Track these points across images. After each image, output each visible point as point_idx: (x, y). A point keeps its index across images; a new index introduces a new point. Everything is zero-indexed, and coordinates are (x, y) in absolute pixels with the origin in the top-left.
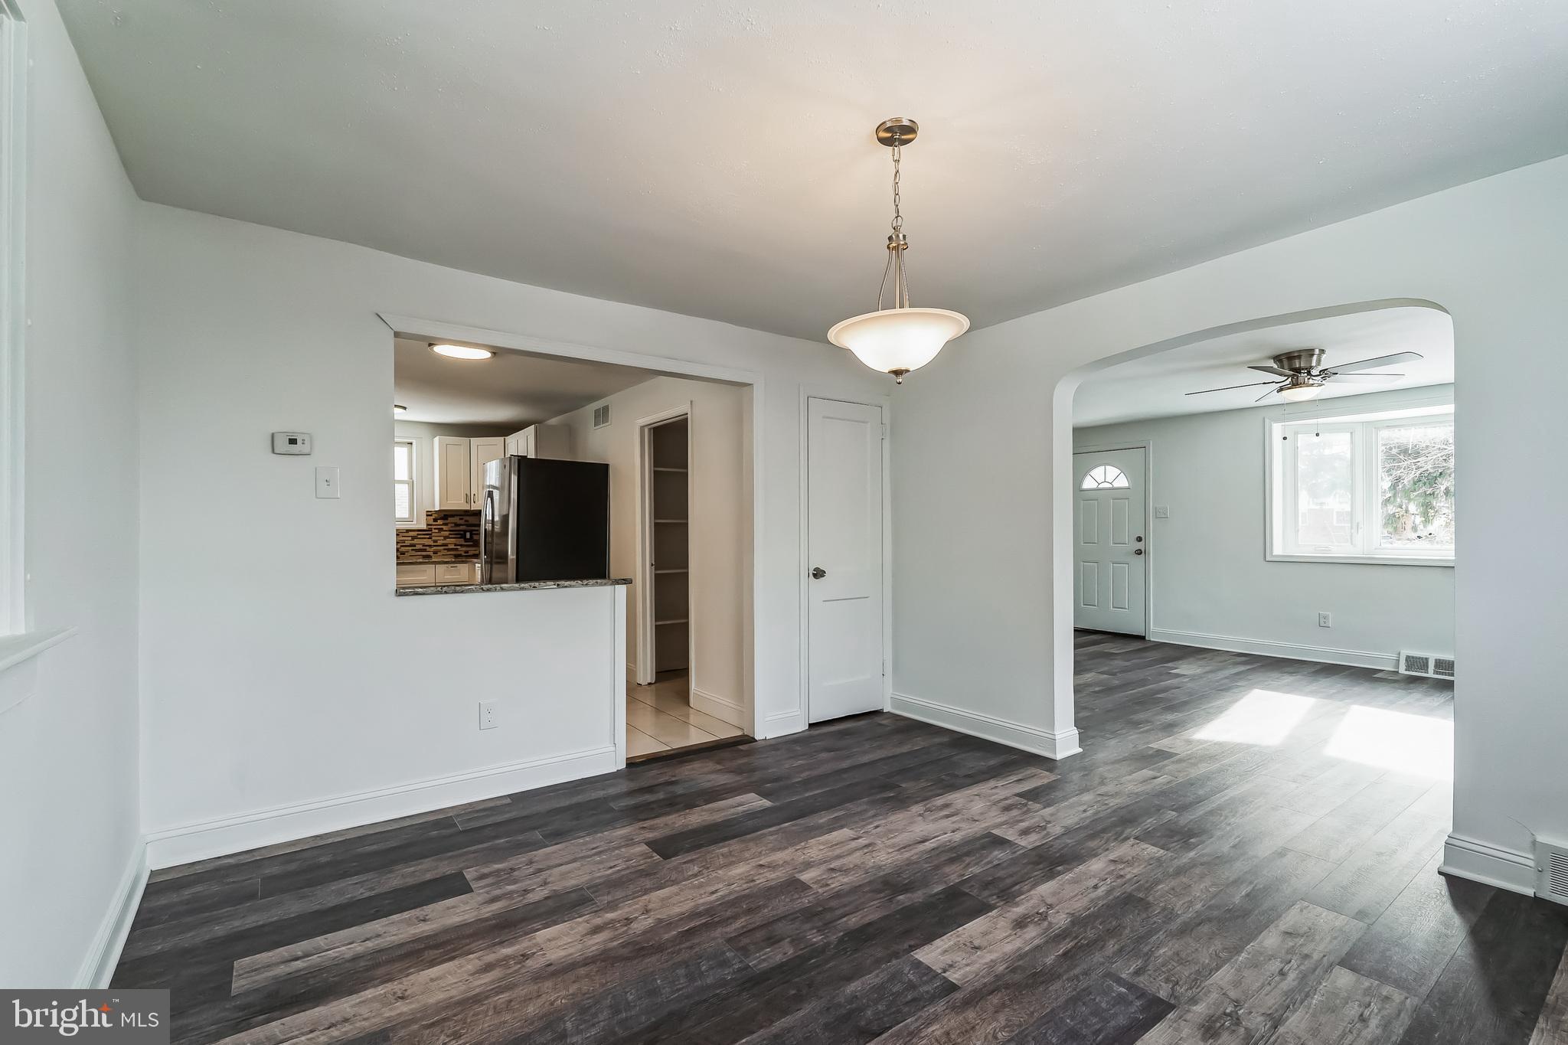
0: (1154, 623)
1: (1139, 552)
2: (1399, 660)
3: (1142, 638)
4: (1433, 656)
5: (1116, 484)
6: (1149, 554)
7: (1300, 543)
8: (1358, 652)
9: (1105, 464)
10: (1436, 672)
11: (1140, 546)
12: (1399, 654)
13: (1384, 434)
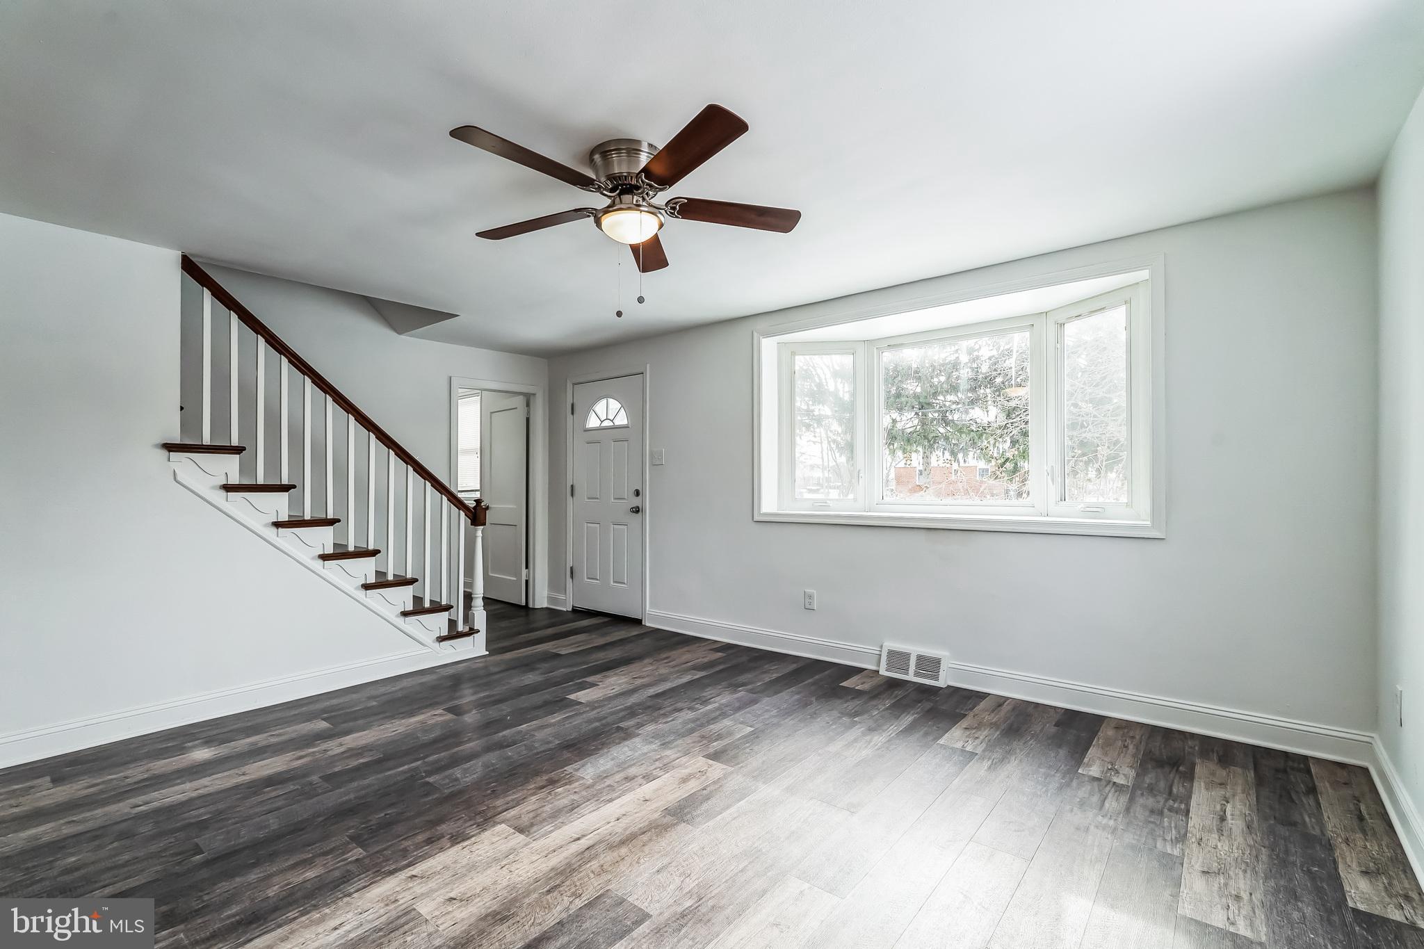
0: (651, 603)
1: (636, 510)
2: (880, 655)
3: (638, 622)
4: (914, 649)
5: (618, 422)
6: (646, 512)
7: (797, 497)
8: (842, 644)
9: (607, 397)
10: (917, 674)
11: (636, 502)
12: (881, 647)
13: (888, 357)
